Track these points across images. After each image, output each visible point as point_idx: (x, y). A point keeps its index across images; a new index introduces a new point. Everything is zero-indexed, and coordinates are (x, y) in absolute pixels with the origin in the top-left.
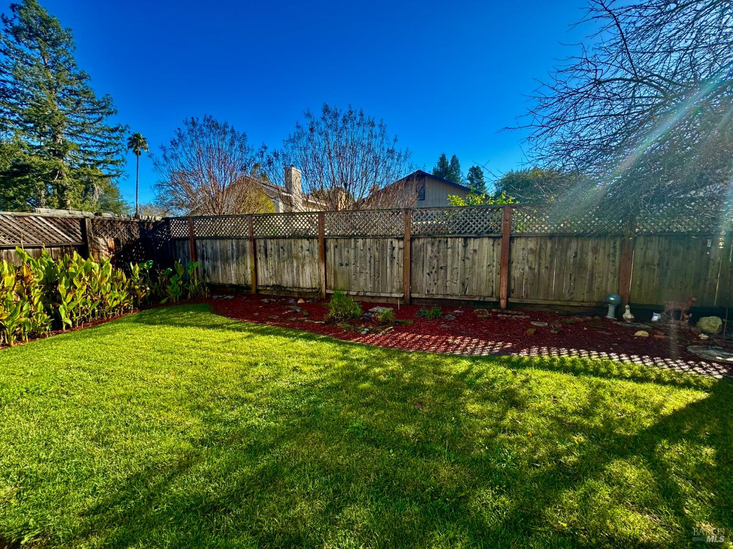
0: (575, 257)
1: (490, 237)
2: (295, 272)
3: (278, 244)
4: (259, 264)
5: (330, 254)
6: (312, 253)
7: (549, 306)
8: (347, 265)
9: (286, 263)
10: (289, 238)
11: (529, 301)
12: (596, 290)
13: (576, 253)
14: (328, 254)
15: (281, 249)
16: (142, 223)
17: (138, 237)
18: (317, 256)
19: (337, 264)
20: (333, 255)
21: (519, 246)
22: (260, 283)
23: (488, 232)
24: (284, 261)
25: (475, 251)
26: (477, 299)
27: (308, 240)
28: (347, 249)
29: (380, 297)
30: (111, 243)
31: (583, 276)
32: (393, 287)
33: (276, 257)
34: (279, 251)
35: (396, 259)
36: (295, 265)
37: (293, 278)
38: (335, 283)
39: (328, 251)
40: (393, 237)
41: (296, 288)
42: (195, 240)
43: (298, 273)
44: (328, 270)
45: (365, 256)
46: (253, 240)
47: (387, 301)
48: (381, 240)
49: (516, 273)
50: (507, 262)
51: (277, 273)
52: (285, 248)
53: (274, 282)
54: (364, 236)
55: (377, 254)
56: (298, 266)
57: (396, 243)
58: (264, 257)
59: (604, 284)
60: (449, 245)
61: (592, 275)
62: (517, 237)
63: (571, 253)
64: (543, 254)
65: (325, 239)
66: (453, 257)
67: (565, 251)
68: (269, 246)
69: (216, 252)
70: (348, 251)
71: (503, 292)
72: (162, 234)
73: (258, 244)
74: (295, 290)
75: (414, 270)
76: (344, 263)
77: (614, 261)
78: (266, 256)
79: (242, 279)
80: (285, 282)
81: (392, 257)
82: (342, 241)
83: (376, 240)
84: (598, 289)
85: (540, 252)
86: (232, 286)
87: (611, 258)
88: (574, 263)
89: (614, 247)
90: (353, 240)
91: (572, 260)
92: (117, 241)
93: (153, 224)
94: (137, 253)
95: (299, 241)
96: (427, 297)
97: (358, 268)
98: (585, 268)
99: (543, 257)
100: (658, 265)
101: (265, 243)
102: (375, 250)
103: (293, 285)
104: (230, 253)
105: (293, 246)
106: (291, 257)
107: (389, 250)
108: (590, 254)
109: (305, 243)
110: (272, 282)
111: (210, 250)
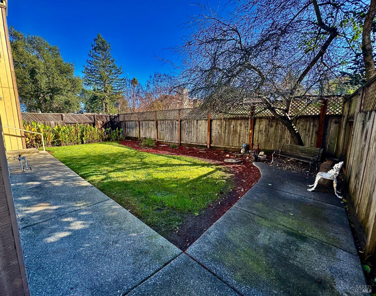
0: (233, 128)
1: (205, 120)
3: (145, 123)
4: (140, 130)
6: (154, 126)
7: (225, 148)
8: (163, 130)
9: (147, 130)
10: (148, 121)
11: (217, 146)
12: (241, 142)
13: (234, 126)
16: (110, 116)
17: (109, 121)
19: (160, 130)
20: (159, 127)
21: (214, 122)
22: (141, 137)
23: (204, 118)
25: (200, 125)
26: (201, 144)
29: (172, 143)
30: (101, 123)
31: (236, 136)
32: (176, 139)
33: (145, 127)
37: (149, 135)
38: (160, 137)
39: (158, 125)
40: (175, 120)
42: (125, 122)
43: (150, 133)
44: (158, 132)
45: (168, 127)
49: (213, 134)
50: (210, 130)
51: (145, 133)
54: (167, 120)
56: (150, 131)
57: (176, 122)
59: (244, 140)
60: (192, 123)
61: (240, 135)
62: (214, 120)
63: (232, 126)
64: (222, 126)
65: (157, 121)
66: (193, 127)
67: (230, 125)
68: (143, 124)
70: (163, 125)
71: (208, 142)
72: (117, 120)
75: (182, 133)
77: (248, 130)
78: (142, 127)
79: (136, 135)
81: (176, 128)
82: (162, 122)
83: (171, 121)
84: (242, 141)
85: (221, 126)
86: (134, 137)
87: (247, 128)
88: (233, 131)
89: (248, 124)
90: (165, 121)
91: (232, 129)
92: (103, 122)
93: (114, 116)
94: (109, 126)
96: (186, 143)
97: (166, 132)
98: (237, 133)
99: (222, 128)
100: (265, 131)
102: (171, 125)
104: (133, 126)
105: (149, 123)
106: (148, 128)
107: (175, 125)
108: (239, 126)
109: (152, 122)
111: (129, 125)
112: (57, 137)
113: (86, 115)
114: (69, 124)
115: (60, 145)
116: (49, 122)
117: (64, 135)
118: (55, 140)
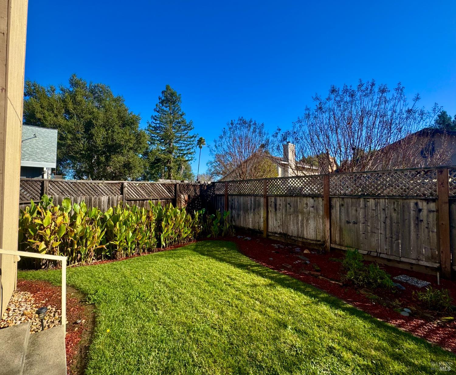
2: (300, 224)
3: (285, 201)
4: (270, 215)
5: (336, 212)
6: (317, 210)
8: (355, 223)
9: (292, 216)
10: (295, 196)
14: (333, 211)
15: (288, 206)
16: (201, 186)
17: (199, 194)
18: (321, 213)
19: (343, 221)
20: (338, 213)
22: (270, 230)
24: (290, 215)
27: (313, 198)
28: (355, 208)
29: (400, 262)
30: (186, 198)
32: (419, 253)
33: (284, 210)
34: (286, 206)
35: (425, 222)
36: (300, 218)
37: (298, 229)
38: (340, 239)
39: (333, 209)
40: (418, 197)
41: (300, 238)
42: (228, 196)
43: (302, 226)
44: (333, 226)
45: (378, 216)
46: (266, 197)
47: (412, 268)
48: (401, 202)
51: (284, 224)
52: (292, 204)
53: (282, 231)
54: (377, 197)
55: (394, 215)
56: (303, 220)
57: (423, 205)
58: (274, 210)
65: (330, 198)
68: (278, 202)
69: (240, 205)
70: (356, 210)
72: (211, 192)
73: (269, 200)
74: (299, 239)
76: (352, 220)
78: (276, 210)
79: (257, 225)
80: (291, 232)
81: (418, 221)
82: (349, 201)
83: (393, 201)
86: (249, 229)
90: (362, 200)
92: (189, 196)
93: (207, 186)
94: (198, 204)
95: (305, 199)
97: (369, 228)
101: (276, 200)
102: (392, 211)
103: (298, 235)
104: (249, 205)
105: (299, 203)
106: (296, 212)
107: (412, 213)
109: (311, 201)
110: (279, 230)
111: (236, 203)
112: (109, 235)
113: (162, 182)
114: (133, 202)
115: (113, 257)
116: (98, 198)
117: (126, 230)
118: (104, 246)
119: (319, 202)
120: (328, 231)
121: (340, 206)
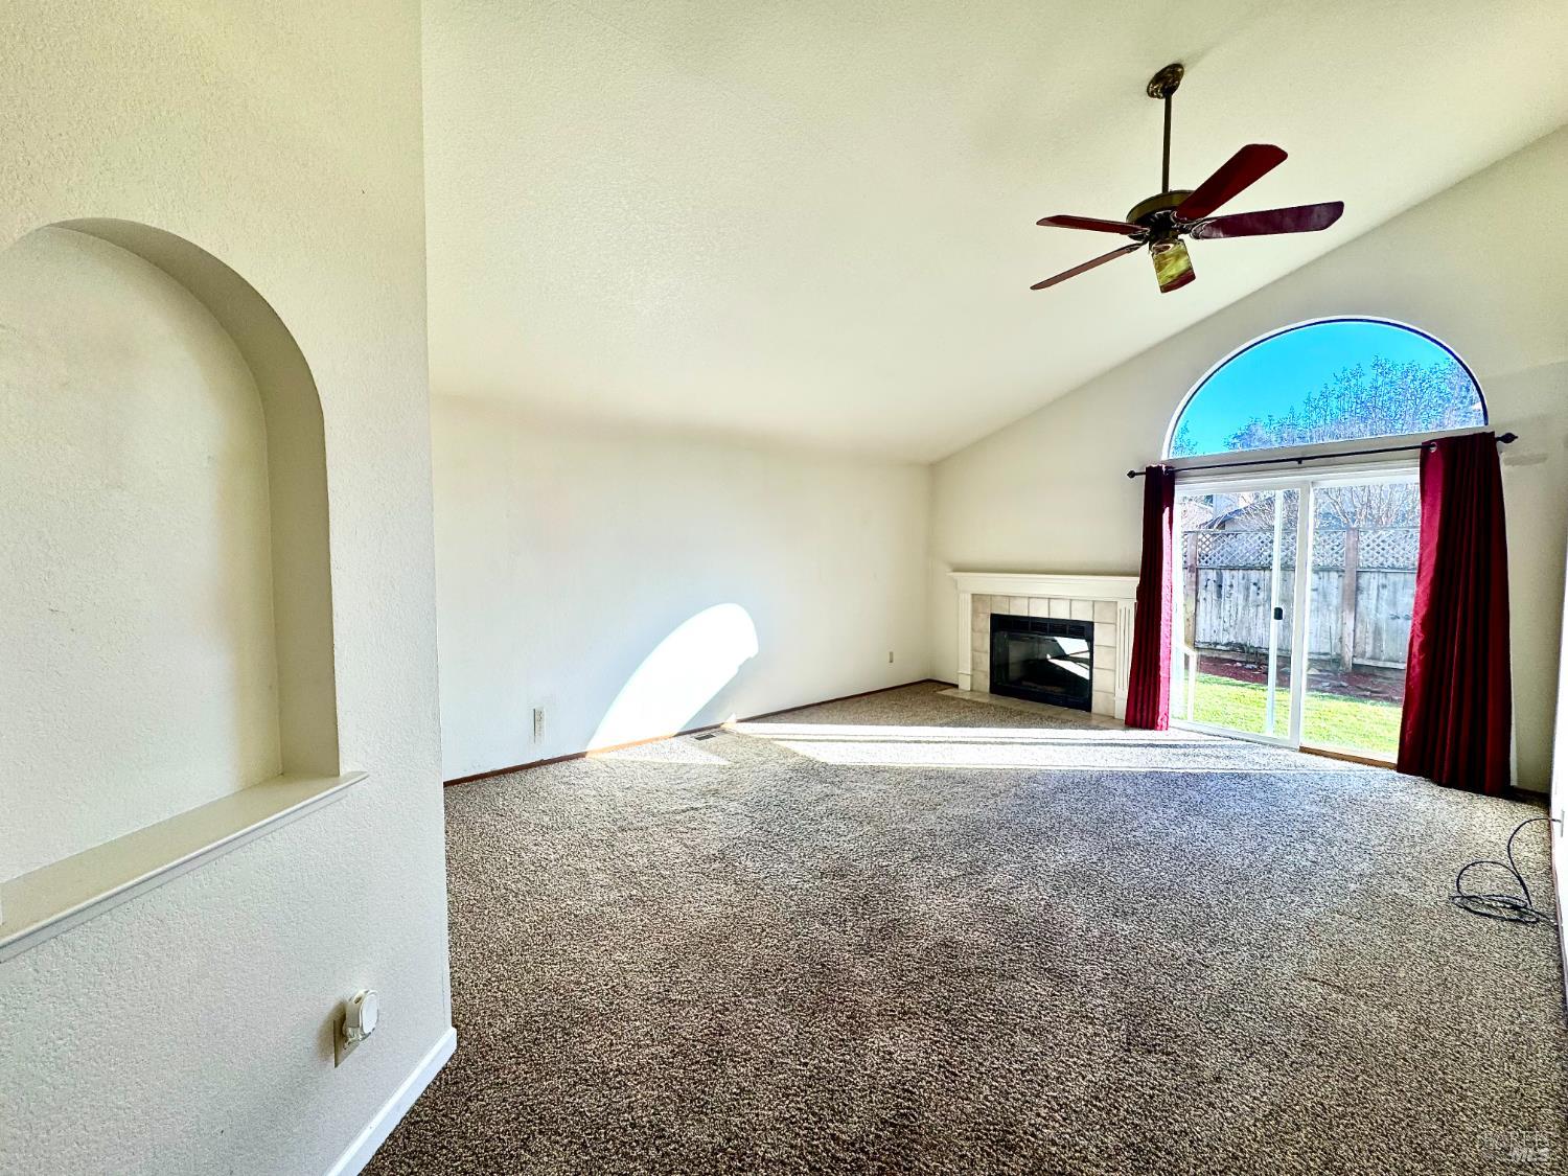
3: (1246, 578)
5: (1367, 602)
6: (1324, 595)
14: (1363, 600)
15: (1253, 588)
18: (1335, 600)
22: (1201, 638)
24: (1258, 606)
27: (1316, 573)
33: (1241, 597)
34: (1248, 589)
44: (1360, 623)
46: (1194, 571)
51: (1240, 624)
52: (1261, 585)
53: (1232, 639)
58: (1215, 597)
68: (1227, 581)
78: (1219, 596)
101: (1220, 577)
110: (1227, 638)
119: (1331, 580)
120: (1349, 635)
121: (1378, 587)
